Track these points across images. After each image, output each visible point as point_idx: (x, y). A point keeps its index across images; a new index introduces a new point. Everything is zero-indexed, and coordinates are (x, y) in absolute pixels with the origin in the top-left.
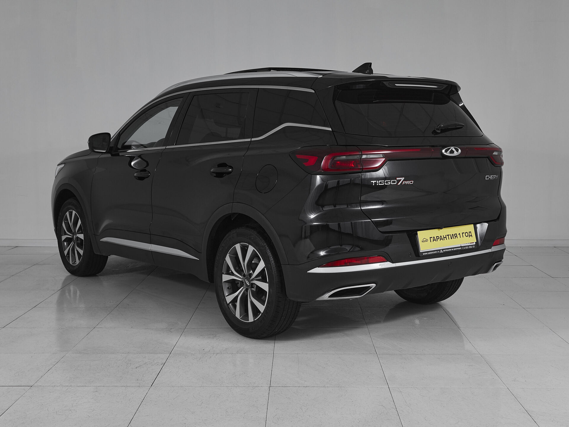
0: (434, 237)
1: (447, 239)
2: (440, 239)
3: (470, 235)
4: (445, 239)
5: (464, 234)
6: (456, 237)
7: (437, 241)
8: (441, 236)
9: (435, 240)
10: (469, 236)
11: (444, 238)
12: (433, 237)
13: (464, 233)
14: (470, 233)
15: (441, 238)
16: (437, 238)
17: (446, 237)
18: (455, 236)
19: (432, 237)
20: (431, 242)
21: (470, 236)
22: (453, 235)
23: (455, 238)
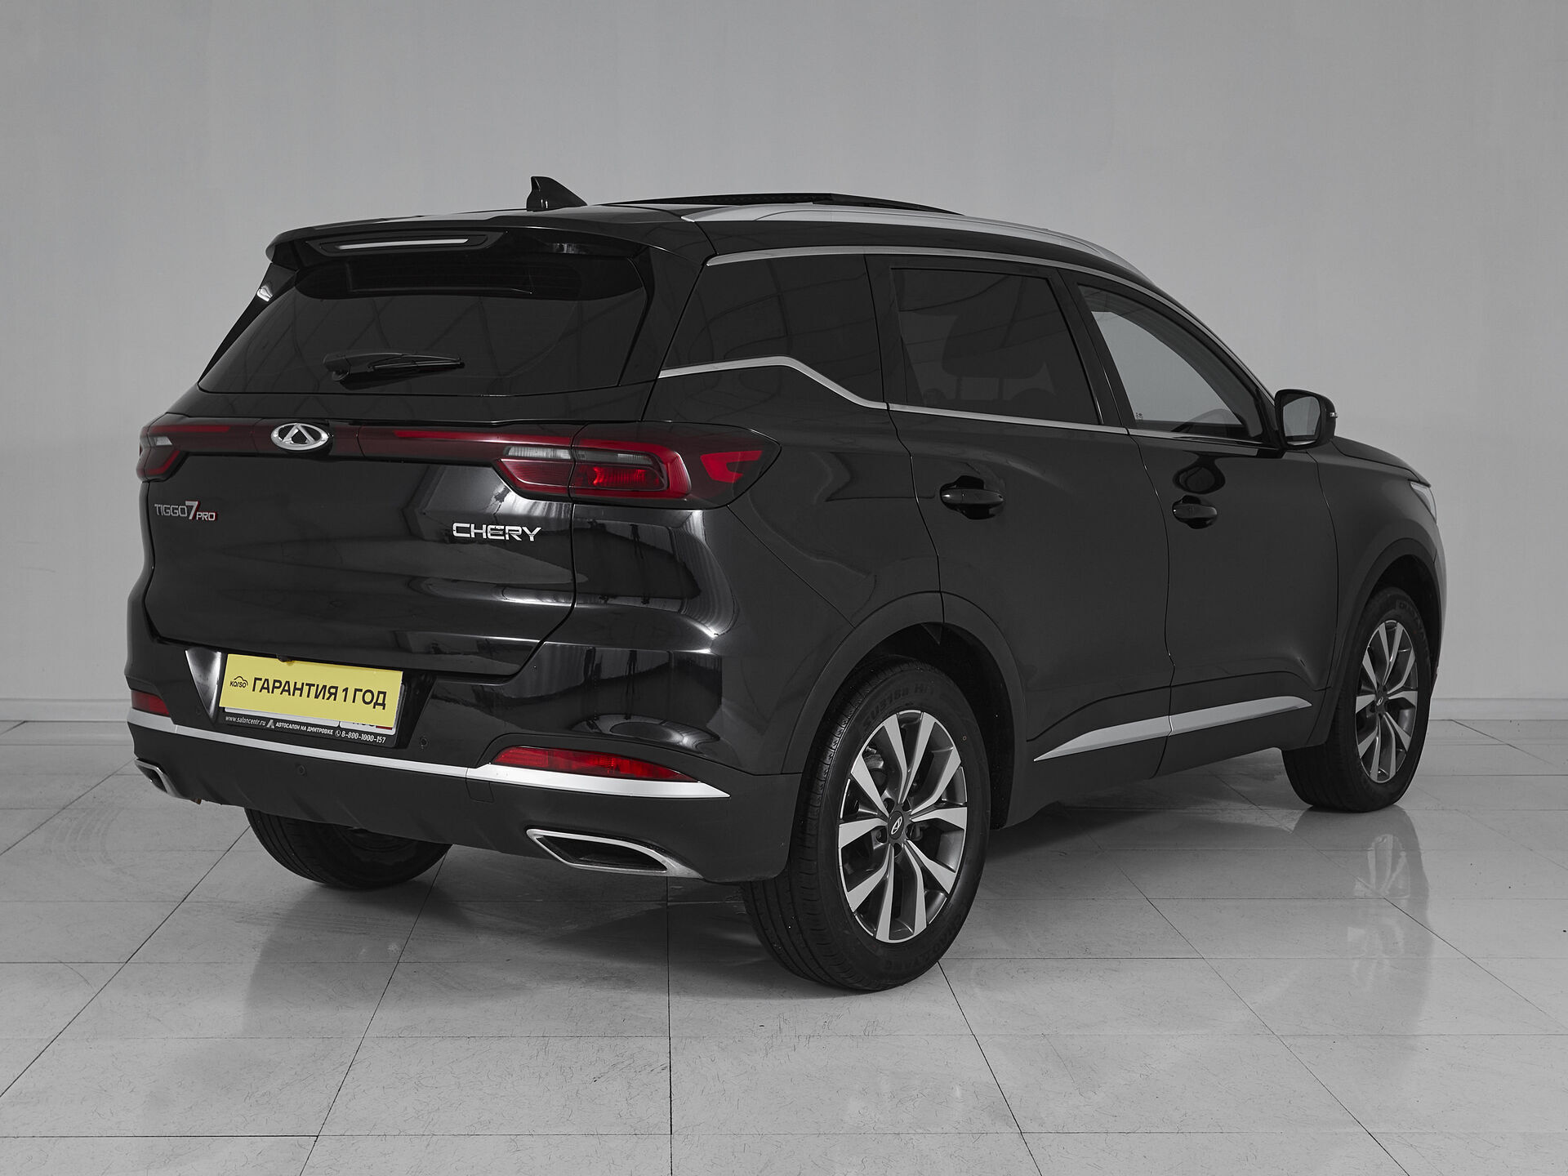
0: (267, 680)
1: (301, 696)
2: (283, 690)
3: (380, 701)
4: (297, 692)
5: (359, 695)
6: (333, 696)
7: (273, 692)
8: (288, 682)
9: (268, 688)
10: (376, 704)
11: (295, 689)
12: (263, 680)
13: (361, 690)
14: (381, 696)
15: (286, 688)
16: (274, 684)
17: (301, 690)
18: (331, 694)
19: (261, 679)
20: (254, 690)
21: (380, 704)
22: (325, 687)
23: (328, 699)
